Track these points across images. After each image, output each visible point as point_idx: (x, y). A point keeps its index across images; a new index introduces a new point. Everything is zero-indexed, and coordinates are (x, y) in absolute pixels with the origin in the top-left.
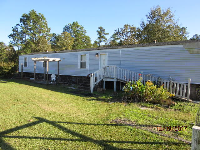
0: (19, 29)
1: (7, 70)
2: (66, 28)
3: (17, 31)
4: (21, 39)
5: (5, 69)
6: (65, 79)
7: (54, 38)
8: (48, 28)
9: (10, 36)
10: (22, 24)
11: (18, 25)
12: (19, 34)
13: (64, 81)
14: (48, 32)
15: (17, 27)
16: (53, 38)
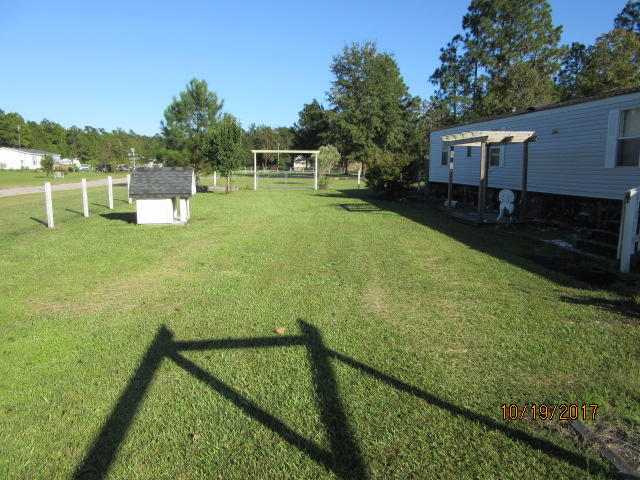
0: (461, 52)
1: (391, 175)
2: (626, 15)
3: (453, 59)
4: (463, 80)
5: (386, 172)
6: (555, 209)
7: (577, 59)
8: (554, 28)
9: (433, 76)
10: (467, 35)
11: (457, 38)
12: (459, 67)
13: (549, 215)
14: (550, 42)
15: (455, 45)
16: (573, 60)
